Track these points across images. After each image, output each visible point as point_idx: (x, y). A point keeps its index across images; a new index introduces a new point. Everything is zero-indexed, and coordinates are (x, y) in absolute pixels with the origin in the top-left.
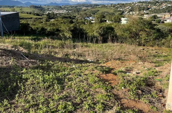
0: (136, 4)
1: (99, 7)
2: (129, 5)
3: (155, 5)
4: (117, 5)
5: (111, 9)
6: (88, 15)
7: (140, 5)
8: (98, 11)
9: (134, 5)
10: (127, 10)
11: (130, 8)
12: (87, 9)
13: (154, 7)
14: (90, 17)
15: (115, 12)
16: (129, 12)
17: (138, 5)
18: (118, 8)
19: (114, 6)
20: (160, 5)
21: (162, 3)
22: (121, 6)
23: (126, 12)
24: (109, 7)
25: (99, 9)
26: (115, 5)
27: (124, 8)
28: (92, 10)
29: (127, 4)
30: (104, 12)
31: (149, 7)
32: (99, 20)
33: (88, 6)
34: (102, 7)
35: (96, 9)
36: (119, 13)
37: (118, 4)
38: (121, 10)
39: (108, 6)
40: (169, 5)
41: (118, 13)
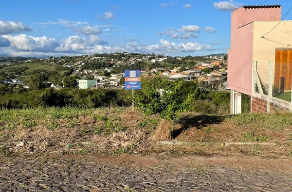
0: (91, 57)
1: (29, 62)
2: (80, 58)
3: (119, 60)
4: (60, 60)
5: (51, 65)
6: (8, 77)
7: (98, 60)
8: (27, 68)
9: (89, 59)
10: (79, 66)
11: (83, 64)
12: (5, 65)
13: (119, 62)
14: (13, 79)
15: (59, 70)
16: (82, 70)
17: (95, 59)
18: (62, 64)
19: (55, 61)
20: (127, 59)
21: (129, 57)
22: (67, 61)
23: (78, 70)
24: (47, 62)
25: (28, 65)
26: (57, 58)
27: (73, 64)
28: (15, 66)
29: (77, 57)
30: (39, 70)
31: (112, 63)
32: (36, 83)
33: (5, 61)
34: (33, 62)
35: (23, 65)
36: (66, 71)
37: (62, 57)
38: (69, 66)
39: (44, 60)
40: (139, 60)
41: (63, 72)
